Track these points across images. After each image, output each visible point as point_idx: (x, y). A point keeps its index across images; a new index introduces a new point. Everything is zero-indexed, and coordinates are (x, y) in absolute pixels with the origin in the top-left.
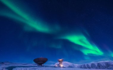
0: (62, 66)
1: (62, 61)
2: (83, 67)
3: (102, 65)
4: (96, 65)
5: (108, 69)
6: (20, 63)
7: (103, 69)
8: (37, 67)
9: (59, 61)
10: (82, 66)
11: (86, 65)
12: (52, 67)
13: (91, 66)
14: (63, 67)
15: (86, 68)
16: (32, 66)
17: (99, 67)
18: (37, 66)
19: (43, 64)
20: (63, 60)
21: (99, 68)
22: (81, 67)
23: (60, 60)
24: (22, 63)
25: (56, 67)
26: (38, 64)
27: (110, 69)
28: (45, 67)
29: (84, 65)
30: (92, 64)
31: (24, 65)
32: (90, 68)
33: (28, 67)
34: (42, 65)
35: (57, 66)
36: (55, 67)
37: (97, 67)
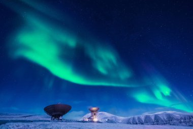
0: (95, 119)
1: (97, 111)
2: (131, 121)
3: (162, 118)
4: (153, 118)
5: (171, 125)
6: (16, 115)
7: (162, 124)
8: (49, 121)
9: (92, 111)
10: (129, 119)
11: (137, 118)
12: (79, 122)
13: (145, 120)
14: (98, 122)
15: (136, 124)
16: (40, 121)
17: (158, 121)
18: (50, 119)
19: (62, 115)
20: (99, 109)
21: (157, 124)
22: (128, 122)
23: (94, 109)
24: (19, 115)
25: (86, 122)
26: (53, 116)
27: (174, 125)
28: (66, 122)
29: (134, 119)
30: (147, 117)
31: (24, 119)
32: (142, 124)
33: (32, 122)
34: (61, 118)
35: (87, 120)
36: (83, 122)
37: (153, 122)
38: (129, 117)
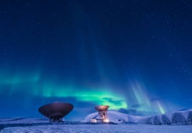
0: (106, 120)
2: (152, 121)
4: (186, 116)
9: (100, 110)
10: (150, 119)
11: (160, 117)
13: (173, 120)
15: (160, 124)
18: (48, 121)
19: (62, 117)
22: (148, 122)
24: (8, 118)
25: (94, 124)
26: (52, 118)
28: (67, 124)
29: (156, 118)
30: (176, 115)
31: (17, 122)
32: (169, 124)
34: (63, 120)
35: (96, 122)
37: (186, 122)
38: (149, 117)
